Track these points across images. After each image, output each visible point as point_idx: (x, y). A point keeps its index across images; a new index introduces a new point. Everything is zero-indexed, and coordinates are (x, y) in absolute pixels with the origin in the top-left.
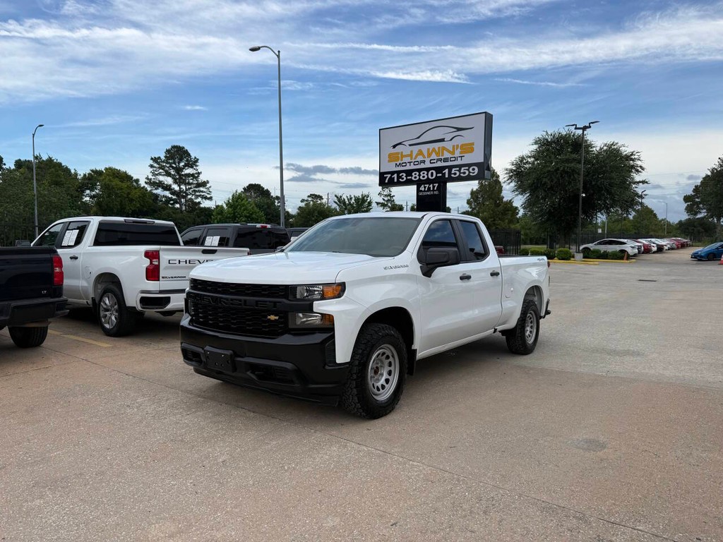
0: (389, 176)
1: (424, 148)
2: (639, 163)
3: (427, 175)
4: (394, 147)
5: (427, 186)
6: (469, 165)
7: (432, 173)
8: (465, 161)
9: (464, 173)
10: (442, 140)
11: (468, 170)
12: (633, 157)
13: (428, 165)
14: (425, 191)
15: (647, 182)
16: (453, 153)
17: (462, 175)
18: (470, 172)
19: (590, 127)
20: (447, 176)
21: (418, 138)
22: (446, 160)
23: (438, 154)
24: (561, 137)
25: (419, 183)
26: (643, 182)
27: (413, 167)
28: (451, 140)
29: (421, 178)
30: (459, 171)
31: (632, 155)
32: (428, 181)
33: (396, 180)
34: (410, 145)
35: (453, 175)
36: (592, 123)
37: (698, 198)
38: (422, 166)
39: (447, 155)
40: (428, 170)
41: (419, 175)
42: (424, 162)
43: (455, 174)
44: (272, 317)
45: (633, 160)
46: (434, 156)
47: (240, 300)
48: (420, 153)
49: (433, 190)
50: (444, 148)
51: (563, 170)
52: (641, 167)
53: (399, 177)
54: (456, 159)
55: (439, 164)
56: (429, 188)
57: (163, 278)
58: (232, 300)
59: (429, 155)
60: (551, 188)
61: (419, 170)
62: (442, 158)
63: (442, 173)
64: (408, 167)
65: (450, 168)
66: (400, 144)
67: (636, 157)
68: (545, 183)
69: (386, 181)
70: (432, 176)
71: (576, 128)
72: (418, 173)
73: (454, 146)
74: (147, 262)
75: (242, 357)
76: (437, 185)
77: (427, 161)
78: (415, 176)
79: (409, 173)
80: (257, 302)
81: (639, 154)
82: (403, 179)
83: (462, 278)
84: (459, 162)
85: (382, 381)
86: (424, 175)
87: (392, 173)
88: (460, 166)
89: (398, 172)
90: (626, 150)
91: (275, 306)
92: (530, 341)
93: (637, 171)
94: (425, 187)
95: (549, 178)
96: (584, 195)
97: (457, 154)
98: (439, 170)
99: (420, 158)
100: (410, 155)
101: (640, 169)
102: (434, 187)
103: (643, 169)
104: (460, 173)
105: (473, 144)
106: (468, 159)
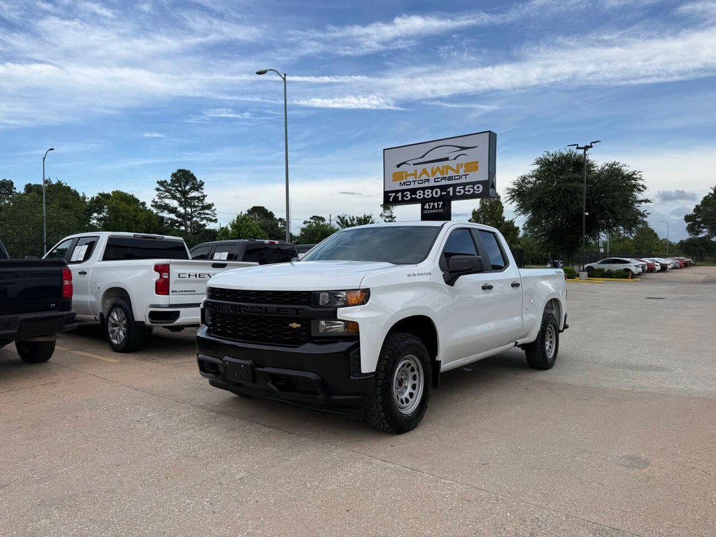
0: (394, 194)
1: (429, 167)
2: (641, 182)
3: (432, 193)
4: (398, 166)
5: (432, 204)
6: (474, 183)
7: (437, 191)
8: (469, 179)
9: (469, 191)
10: (447, 159)
11: (473, 188)
12: (635, 176)
13: (432, 183)
14: (429, 209)
15: (649, 201)
16: (457, 171)
17: (466, 193)
18: (474, 190)
19: (591, 147)
20: (451, 194)
21: (422, 157)
22: (450, 178)
23: (442, 173)
24: (563, 157)
25: (423, 202)
26: (646, 201)
27: (417, 186)
28: (455, 159)
29: (426, 196)
30: (464, 189)
31: (634, 174)
32: (433, 199)
33: (400, 199)
34: (414, 164)
35: (457, 194)
36: (594, 143)
37: (698, 217)
38: (427, 185)
39: (451, 173)
40: (432, 188)
41: (424, 194)
42: (428, 180)
43: (460, 192)
44: (295, 325)
45: (635, 179)
46: (438, 175)
47: (261, 308)
48: (424, 171)
49: (438, 208)
50: (448, 167)
51: (566, 190)
52: (643, 186)
53: (403, 196)
54: (460, 177)
55: (444, 183)
56: (434, 206)
57: (173, 292)
58: (252, 308)
59: (434, 173)
60: (554, 208)
61: (424, 189)
62: (447, 176)
63: (446, 191)
64: (412, 186)
65: (455, 186)
66: (404, 163)
67: (638, 176)
68: (547, 203)
69: (391, 200)
70: (436, 194)
71: (578, 148)
72: (422, 192)
73: (458, 165)
74: (157, 276)
75: (263, 367)
76: (441, 203)
77: (432, 179)
78: (419, 195)
79: (413, 191)
80: (278, 309)
81: (640, 174)
82: (407, 197)
83: (484, 288)
84: (463, 180)
85: (406, 395)
86: (428, 194)
87: (397, 192)
88: (465, 185)
89: (403, 191)
90: (627, 170)
91: (297, 314)
92: (550, 355)
93: (639, 190)
94: (429, 206)
95: (551, 197)
96: (587, 214)
97: (462, 172)
98: (443, 188)
99: (424, 177)
100: (415, 174)
101: (642, 189)
102: (438, 205)
103: (645, 188)
104: (465, 191)
105: (477, 162)
106: (472, 177)
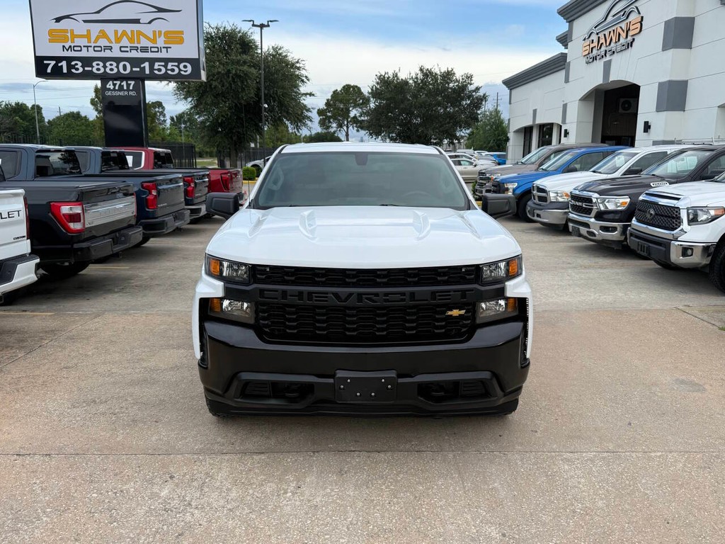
0: (53, 63)
1: (110, 28)
2: (303, 72)
3: (117, 67)
4: (58, 20)
5: (118, 83)
6: (180, 61)
7: (125, 66)
8: (171, 55)
9: (173, 70)
10: (137, 21)
11: (178, 66)
12: (298, 65)
13: (116, 53)
14: (114, 89)
15: (313, 95)
16: (154, 41)
17: (169, 72)
18: (180, 70)
19: (268, 26)
20: (147, 72)
21: (98, 12)
22: (144, 50)
23: (131, 40)
25: (105, 78)
26: (311, 94)
27: (91, 54)
28: (150, 22)
29: (108, 70)
30: (166, 66)
31: (298, 62)
32: (119, 77)
33: (65, 70)
34: (85, 21)
35: (156, 72)
36: (271, 21)
37: (329, 112)
38: (107, 54)
39: (145, 43)
40: (118, 60)
41: (105, 67)
42: (111, 48)
43: (159, 70)
44: (455, 313)
45: (299, 68)
46: (125, 42)
47: (403, 294)
48: (103, 34)
49: (128, 90)
50: (140, 33)
51: (236, 74)
52: (306, 77)
53: (70, 67)
54: (159, 50)
55: (134, 54)
56: (121, 87)
59: (118, 40)
60: (223, 94)
61: (104, 60)
62: (139, 46)
63: (140, 67)
64: (84, 53)
65: (152, 61)
66: (68, 17)
67: (301, 65)
68: (215, 87)
69: (49, 70)
70: (125, 70)
71: (253, 25)
72: (101, 64)
73: (154, 32)
76: (133, 83)
77: (116, 47)
78: (97, 67)
79: (87, 61)
81: (303, 62)
82: (77, 69)
84: (163, 55)
86: (111, 68)
87: (59, 59)
88: (166, 61)
89: (69, 59)
90: (292, 57)
93: (303, 81)
94: (115, 85)
96: (266, 106)
97: (161, 42)
98: (135, 62)
99: (103, 42)
100: (88, 36)
101: (305, 80)
102: (128, 85)
103: (308, 80)
104: (167, 70)
105: (182, 32)
106: (175, 52)
